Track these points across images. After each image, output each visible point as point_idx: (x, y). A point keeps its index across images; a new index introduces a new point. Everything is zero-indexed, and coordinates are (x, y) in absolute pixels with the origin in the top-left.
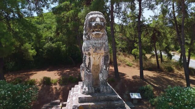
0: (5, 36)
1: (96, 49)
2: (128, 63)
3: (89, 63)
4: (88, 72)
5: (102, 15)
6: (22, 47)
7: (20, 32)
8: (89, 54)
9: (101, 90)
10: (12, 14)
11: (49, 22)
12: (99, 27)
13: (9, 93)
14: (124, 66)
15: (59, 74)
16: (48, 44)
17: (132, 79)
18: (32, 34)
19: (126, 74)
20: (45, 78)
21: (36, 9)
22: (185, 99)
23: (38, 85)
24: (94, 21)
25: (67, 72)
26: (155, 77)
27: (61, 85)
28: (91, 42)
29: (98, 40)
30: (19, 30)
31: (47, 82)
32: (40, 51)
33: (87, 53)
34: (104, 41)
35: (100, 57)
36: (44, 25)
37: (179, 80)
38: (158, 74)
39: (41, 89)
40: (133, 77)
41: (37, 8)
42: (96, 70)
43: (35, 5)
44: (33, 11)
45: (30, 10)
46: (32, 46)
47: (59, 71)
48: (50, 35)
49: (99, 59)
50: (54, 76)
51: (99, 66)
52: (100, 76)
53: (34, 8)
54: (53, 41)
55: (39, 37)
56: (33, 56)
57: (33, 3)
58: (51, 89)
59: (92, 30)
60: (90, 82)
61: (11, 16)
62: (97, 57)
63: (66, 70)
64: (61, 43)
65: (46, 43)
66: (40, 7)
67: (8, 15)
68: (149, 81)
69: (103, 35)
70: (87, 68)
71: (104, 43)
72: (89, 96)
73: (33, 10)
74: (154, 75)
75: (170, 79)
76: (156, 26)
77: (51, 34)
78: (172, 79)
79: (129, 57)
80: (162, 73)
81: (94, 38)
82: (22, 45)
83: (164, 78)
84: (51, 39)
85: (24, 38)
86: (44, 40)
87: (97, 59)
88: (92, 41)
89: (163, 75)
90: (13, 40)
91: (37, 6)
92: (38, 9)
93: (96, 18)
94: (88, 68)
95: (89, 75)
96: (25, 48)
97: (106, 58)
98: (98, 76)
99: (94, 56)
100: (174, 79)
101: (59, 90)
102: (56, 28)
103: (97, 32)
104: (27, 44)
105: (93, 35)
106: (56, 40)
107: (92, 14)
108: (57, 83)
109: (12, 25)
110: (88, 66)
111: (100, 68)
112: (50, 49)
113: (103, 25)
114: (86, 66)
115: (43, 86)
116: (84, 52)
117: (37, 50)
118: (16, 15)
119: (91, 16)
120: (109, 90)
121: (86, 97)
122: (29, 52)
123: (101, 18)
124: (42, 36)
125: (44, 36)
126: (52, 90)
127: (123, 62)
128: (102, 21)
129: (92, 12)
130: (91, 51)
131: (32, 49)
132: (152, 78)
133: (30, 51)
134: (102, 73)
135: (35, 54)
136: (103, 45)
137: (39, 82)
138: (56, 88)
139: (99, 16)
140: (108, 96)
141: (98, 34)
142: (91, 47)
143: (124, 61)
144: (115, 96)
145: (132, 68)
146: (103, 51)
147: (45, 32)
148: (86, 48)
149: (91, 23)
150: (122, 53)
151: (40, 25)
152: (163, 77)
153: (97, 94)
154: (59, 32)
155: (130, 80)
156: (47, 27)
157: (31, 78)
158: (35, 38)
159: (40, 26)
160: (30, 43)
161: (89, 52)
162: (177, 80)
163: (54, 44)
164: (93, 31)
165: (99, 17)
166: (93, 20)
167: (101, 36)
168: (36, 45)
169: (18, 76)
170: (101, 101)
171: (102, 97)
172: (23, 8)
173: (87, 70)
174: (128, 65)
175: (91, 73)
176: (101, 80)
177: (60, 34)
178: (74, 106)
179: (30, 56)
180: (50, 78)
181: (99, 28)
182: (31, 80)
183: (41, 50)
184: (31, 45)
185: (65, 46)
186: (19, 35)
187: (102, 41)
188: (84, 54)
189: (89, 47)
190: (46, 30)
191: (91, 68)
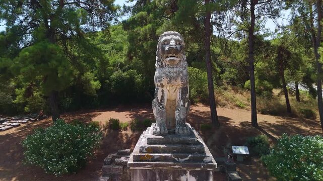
0: (63, 63)
1: (171, 79)
2: (238, 103)
3: (162, 97)
4: (161, 108)
5: (178, 35)
6: (83, 78)
7: (79, 57)
8: (162, 86)
9: (176, 131)
10: (69, 32)
11: (119, 40)
12: (173, 51)
13: (68, 134)
14: (232, 108)
15: (132, 116)
16: (116, 72)
17: (240, 126)
18: (95, 59)
19: (231, 119)
20: (111, 120)
21: (101, 25)
22: (302, 151)
23: (102, 129)
24: (168, 44)
25: (143, 113)
26: (278, 125)
27: (133, 130)
28: (164, 70)
29: (173, 68)
30: (79, 54)
31: (114, 125)
32: (106, 83)
33: (159, 84)
34: (181, 69)
35: (176, 90)
36: (112, 44)
37: (318, 131)
38: (285, 121)
39: (107, 135)
40: (242, 124)
41: (101, 22)
42: (172, 106)
43: (100, 18)
44: (96, 27)
45: (93, 25)
46: (95, 76)
47: (132, 111)
48: (119, 60)
49: (174, 91)
50: (124, 118)
51: (176, 102)
52: (177, 113)
53: (98, 23)
54: (124, 69)
55: (104, 63)
56: (97, 91)
57: (97, 16)
58: (120, 135)
59: (165, 55)
60: (164, 121)
61: (68, 35)
62: (172, 89)
63: (142, 110)
64: (135, 71)
65: (114, 71)
66: (106, 20)
67: (65, 33)
68: (265, 130)
69: (180, 61)
70: (159, 103)
71: (182, 72)
72: (161, 137)
73: (96, 25)
74: (277, 122)
75: (304, 128)
76: (283, 43)
77: (121, 58)
78: (308, 129)
79: (242, 94)
80: (293, 120)
81: (168, 65)
82: (82, 74)
83: (293, 127)
84: (122, 66)
85: (85, 64)
86: (112, 68)
87: (172, 92)
88: (166, 70)
89: (293, 123)
90: (71, 68)
91: (102, 20)
92: (104, 24)
93: (170, 40)
94: (161, 103)
95: (162, 112)
96: (86, 78)
97: (184, 91)
98: (174, 114)
99: (168, 88)
100: (311, 129)
101: (130, 137)
102: (127, 50)
103: (172, 58)
104: (89, 73)
105: (166, 61)
106: (128, 67)
107: (165, 35)
108: (128, 128)
109: (69, 47)
110: (161, 100)
111: (177, 103)
112: (120, 81)
113: (179, 48)
114: (158, 100)
115: (109, 132)
116: (156, 83)
117: (102, 81)
118: (75, 33)
119: (164, 38)
120: (186, 131)
121: (156, 138)
122: (91, 85)
123: (176, 41)
124: (107, 62)
125: (111, 62)
126: (122, 137)
127: (230, 100)
128: (178, 43)
129: (166, 33)
130: (164, 82)
131: (95, 80)
132: (274, 126)
133: (92, 82)
134: (179, 110)
135: (99, 87)
136: (179, 74)
137: (104, 126)
138: (126, 134)
139: (174, 37)
140: (184, 139)
141: (173, 60)
142: (165, 77)
143: (232, 99)
144: (193, 139)
145: (244, 110)
146: (179, 81)
147: (114, 55)
148: (158, 78)
149: (164, 46)
150: (230, 87)
151: (106, 44)
152: (292, 124)
153: (170, 136)
154: (132, 55)
155: (236, 128)
156: (117, 47)
157: (93, 120)
158: (99, 64)
159: (106, 46)
160: (92, 72)
161: (162, 82)
162: (315, 130)
163: (126, 73)
164: (167, 57)
165: (174, 39)
166: (166, 43)
167: (176, 63)
168: (100, 74)
169: (77, 117)
170: (175, 144)
171: (176, 139)
172: (84, 23)
173: (159, 106)
174: (238, 106)
175: (164, 110)
176: (177, 119)
177: (134, 58)
178: (141, 147)
179: (92, 90)
180: (118, 120)
181: (174, 53)
182: (94, 123)
183: (108, 81)
184: (93, 75)
185: (140, 75)
186: (78, 61)
187: (178, 70)
188: (156, 86)
189: (161, 77)
190: (115, 51)
191: (165, 104)
